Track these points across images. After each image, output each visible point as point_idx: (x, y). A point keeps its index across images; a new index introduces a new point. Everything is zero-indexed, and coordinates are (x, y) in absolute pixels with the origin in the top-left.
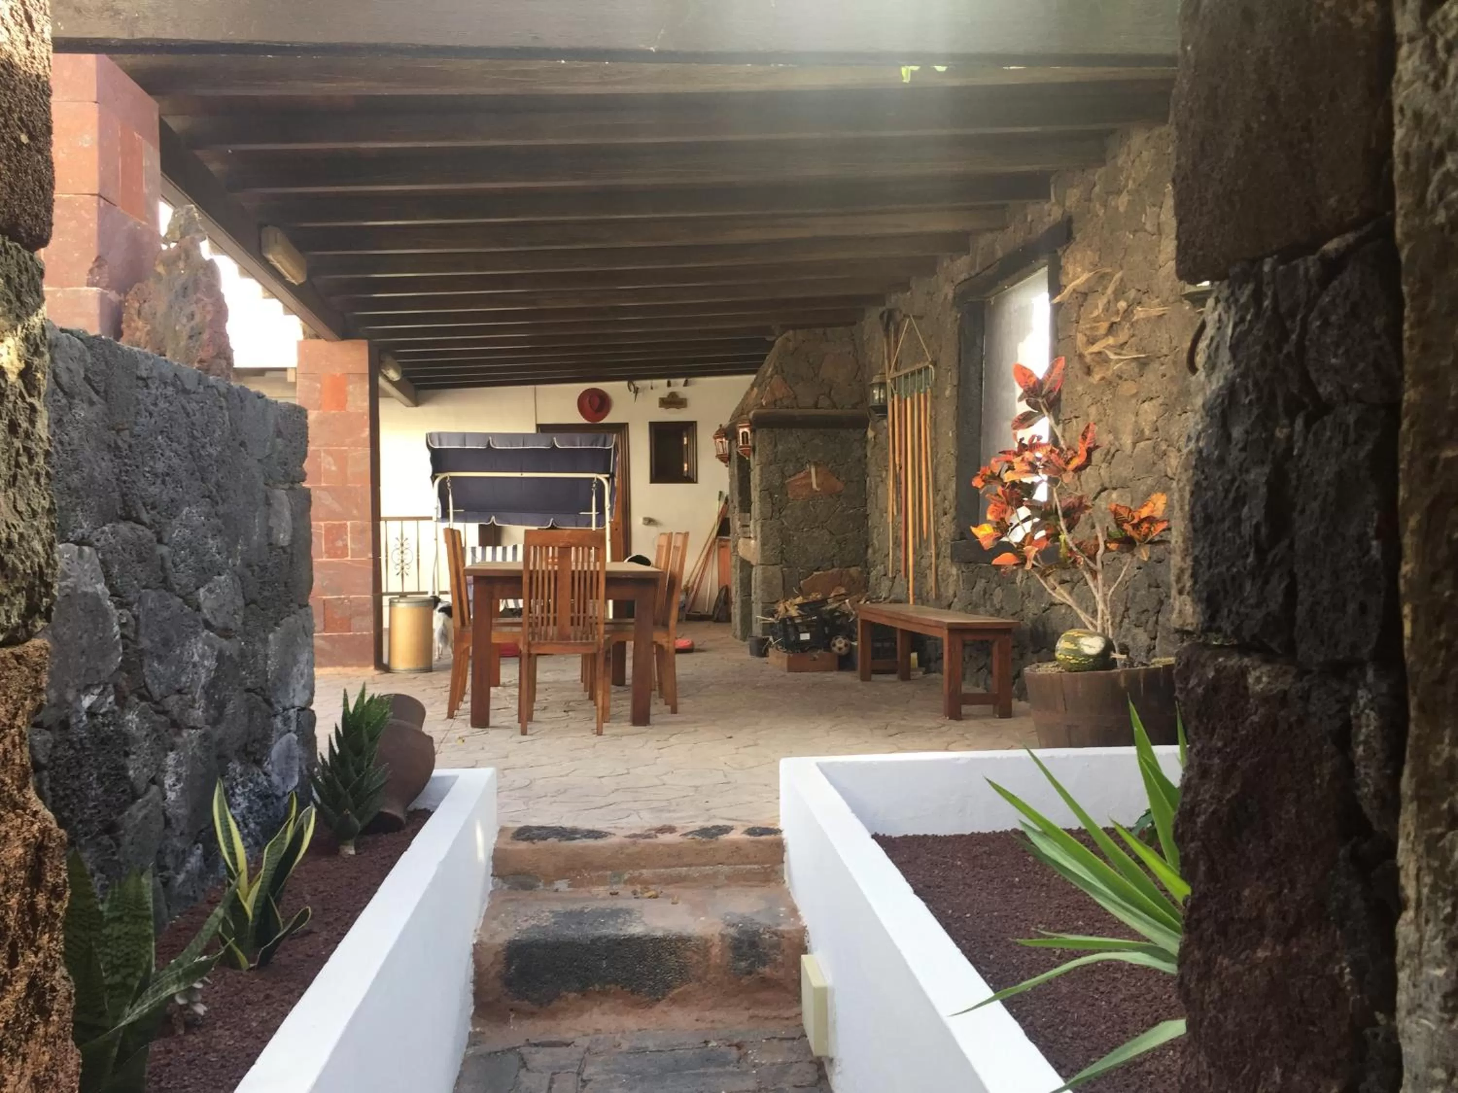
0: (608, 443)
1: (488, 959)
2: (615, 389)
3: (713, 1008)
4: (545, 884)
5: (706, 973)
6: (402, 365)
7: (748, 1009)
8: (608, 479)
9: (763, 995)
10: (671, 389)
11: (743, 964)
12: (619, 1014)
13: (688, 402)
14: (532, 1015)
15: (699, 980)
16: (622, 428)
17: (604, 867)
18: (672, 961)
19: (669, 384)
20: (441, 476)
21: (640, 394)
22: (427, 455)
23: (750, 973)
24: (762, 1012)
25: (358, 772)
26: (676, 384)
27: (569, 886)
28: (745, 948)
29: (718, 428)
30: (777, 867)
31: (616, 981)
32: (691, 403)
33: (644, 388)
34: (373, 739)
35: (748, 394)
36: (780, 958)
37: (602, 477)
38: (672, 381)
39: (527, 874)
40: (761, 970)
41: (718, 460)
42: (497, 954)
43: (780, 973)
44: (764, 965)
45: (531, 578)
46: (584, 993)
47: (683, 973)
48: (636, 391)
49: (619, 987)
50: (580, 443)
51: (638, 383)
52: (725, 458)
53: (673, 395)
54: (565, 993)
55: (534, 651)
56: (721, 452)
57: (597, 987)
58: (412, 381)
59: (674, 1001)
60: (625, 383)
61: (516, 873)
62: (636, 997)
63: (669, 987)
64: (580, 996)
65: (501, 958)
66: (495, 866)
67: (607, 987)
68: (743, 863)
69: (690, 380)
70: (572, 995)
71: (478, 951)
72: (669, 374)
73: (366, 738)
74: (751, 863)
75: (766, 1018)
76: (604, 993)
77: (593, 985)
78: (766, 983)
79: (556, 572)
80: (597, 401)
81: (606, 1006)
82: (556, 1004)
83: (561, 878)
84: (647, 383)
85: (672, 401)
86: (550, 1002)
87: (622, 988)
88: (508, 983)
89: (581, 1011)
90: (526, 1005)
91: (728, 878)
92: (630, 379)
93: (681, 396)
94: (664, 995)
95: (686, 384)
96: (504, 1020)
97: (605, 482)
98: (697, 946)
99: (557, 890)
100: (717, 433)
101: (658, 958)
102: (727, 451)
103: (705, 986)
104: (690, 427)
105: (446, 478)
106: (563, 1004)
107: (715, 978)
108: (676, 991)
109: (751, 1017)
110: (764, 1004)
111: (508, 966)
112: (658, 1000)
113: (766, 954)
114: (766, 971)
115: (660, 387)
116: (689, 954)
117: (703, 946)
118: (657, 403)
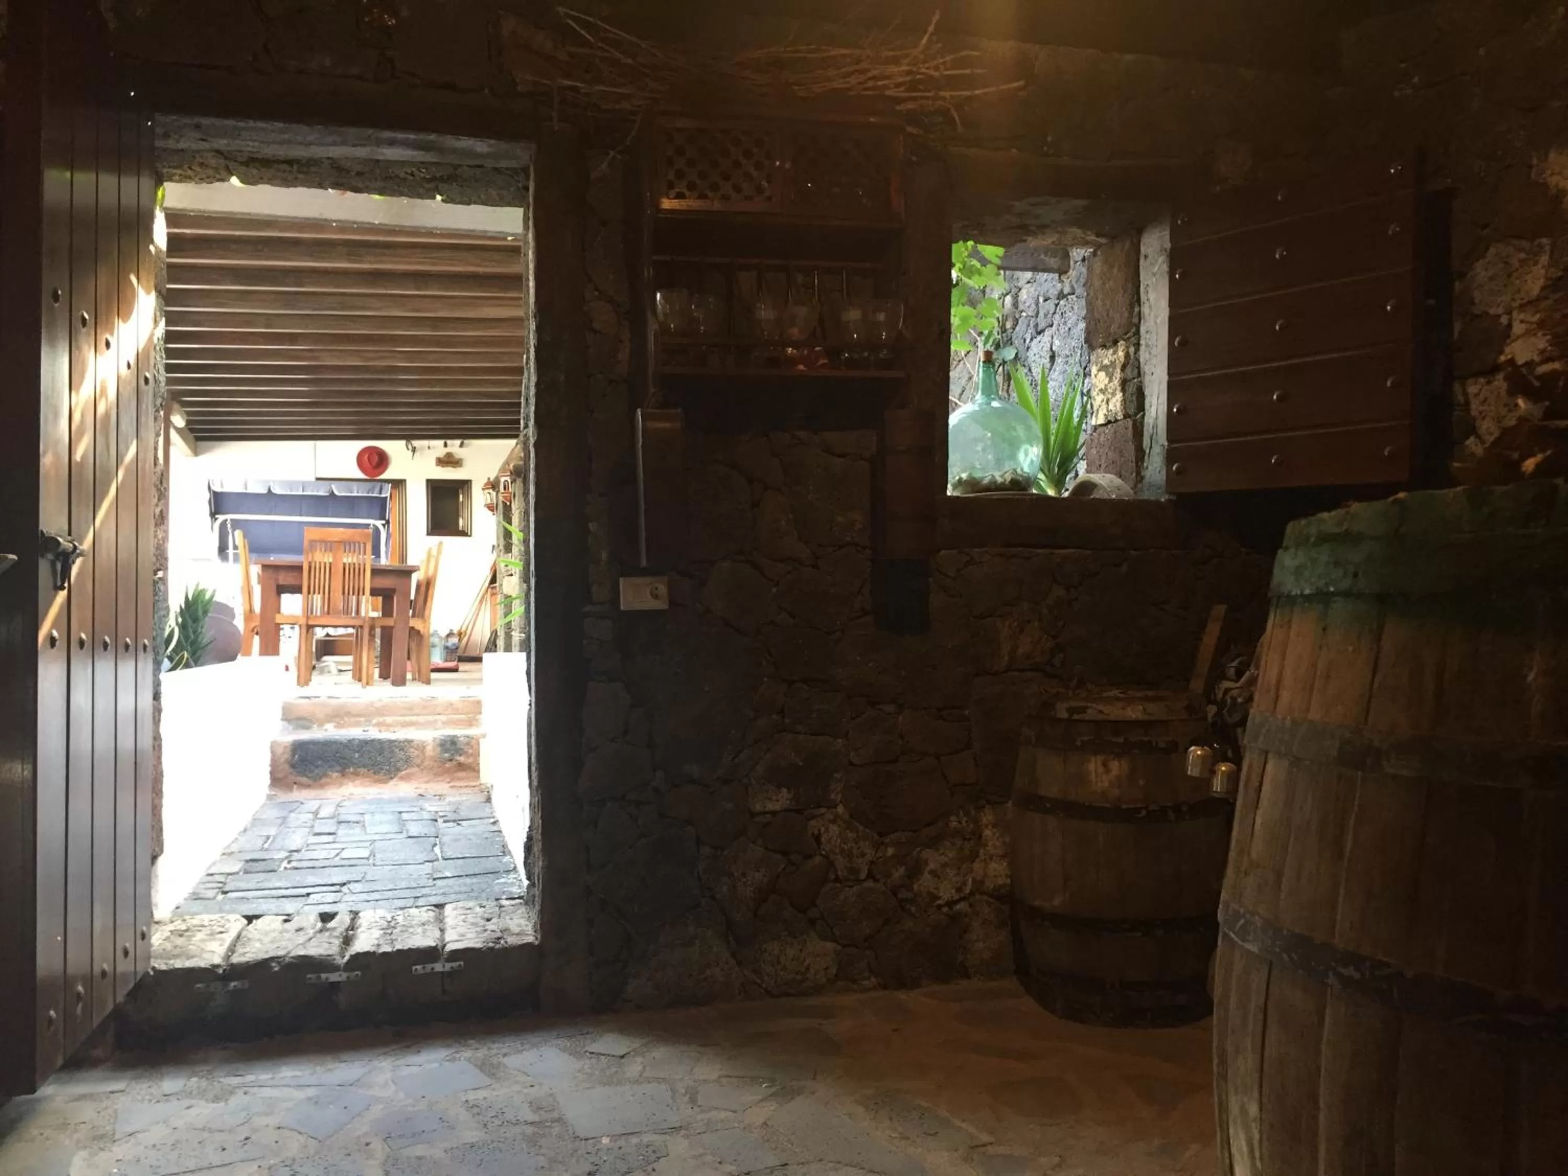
0: (383, 492)
1: (280, 751)
2: (393, 448)
3: (427, 782)
4: (318, 726)
5: (422, 762)
6: (188, 414)
7: (449, 782)
8: (384, 525)
9: (461, 774)
10: (448, 450)
11: (447, 755)
12: (366, 786)
13: (464, 462)
14: (308, 786)
15: (418, 766)
16: (398, 484)
17: (359, 716)
18: (401, 755)
19: (446, 445)
20: (221, 518)
21: (417, 454)
22: (207, 496)
23: (451, 760)
24: (458, 784)
25: (194, 633)
26: (453, 446)
27: (335, 727)
28: (448, 746)
29: (486, 481)
30: (478, 717)
31: (364, 766)
32: (467, 463)
33: (422, 449)
34: (205, 612)
35: (513, 450)
36: (470, 751)
37: (379, 523)
38: (449, 442)
39: (304, 719)
40: (458, 758)
41: (486, 510)
42: (285, 747)
43: (470, 760)
44: (460, 755)
45: (310, 567)
46: (343, 774)
47: (408, 761)
48: (414, 450)
49: (366, 770)
50: (357, 491)
51: (416, 443)
52: (491, 508)
53: (449, 455)
54: (330, 773)
55: (311, 623)
56: (489, 502)
57: (352, 770)
58: (192, 431)
59: (402, 778)
60: (403, 443)
61: (299, 719)
62: (376, 777)
63: (399, 770)
64: (340, 775)
65: (288, 750)
66: (284, 714)
67: (358, 770)
68: (454, 714)
69: (466, 442)
70: (335, 774)
71: (273, 747)
72: (446, 436)
73: (200, 613)
74: (460, 714)
75: (461, 787)
76: (356, 774)
77: (349, 768)
78: (461, 767)
79: (330, 564)
80: (376, 459)
81: (358, 782)
82: (324, 780)
83: (329, 722)
84: (425, 443)
85: (448, 461)
86: (321, 778)
87: (368, 770)
88: (293, 766)
89: (341, 785)
90: (304, 780)
91: (444, 723)
92: (408, 438)
93: (457, 457)
94: (395, 775)
95: (461, 445)
96: (291, 790)
97: (381, 528)
98: (418, 745)
99: (326, 730)
100: (486, 484)
101: (392, 752)
102: (495, 502)
103: (422, 770)
104: (464, 485)
105: (226, 520)
106: (328, 780)
107: (429, 765)
108: (403, 773)
109: (452, 787)
110: (460, 779)
111: (293, 755)
112: (392, 778)
113: (462, 749)
114: (462, 759)
115: (437, 447)
116: (412, 750)
117: (422, 747)
118: (434, 461)
